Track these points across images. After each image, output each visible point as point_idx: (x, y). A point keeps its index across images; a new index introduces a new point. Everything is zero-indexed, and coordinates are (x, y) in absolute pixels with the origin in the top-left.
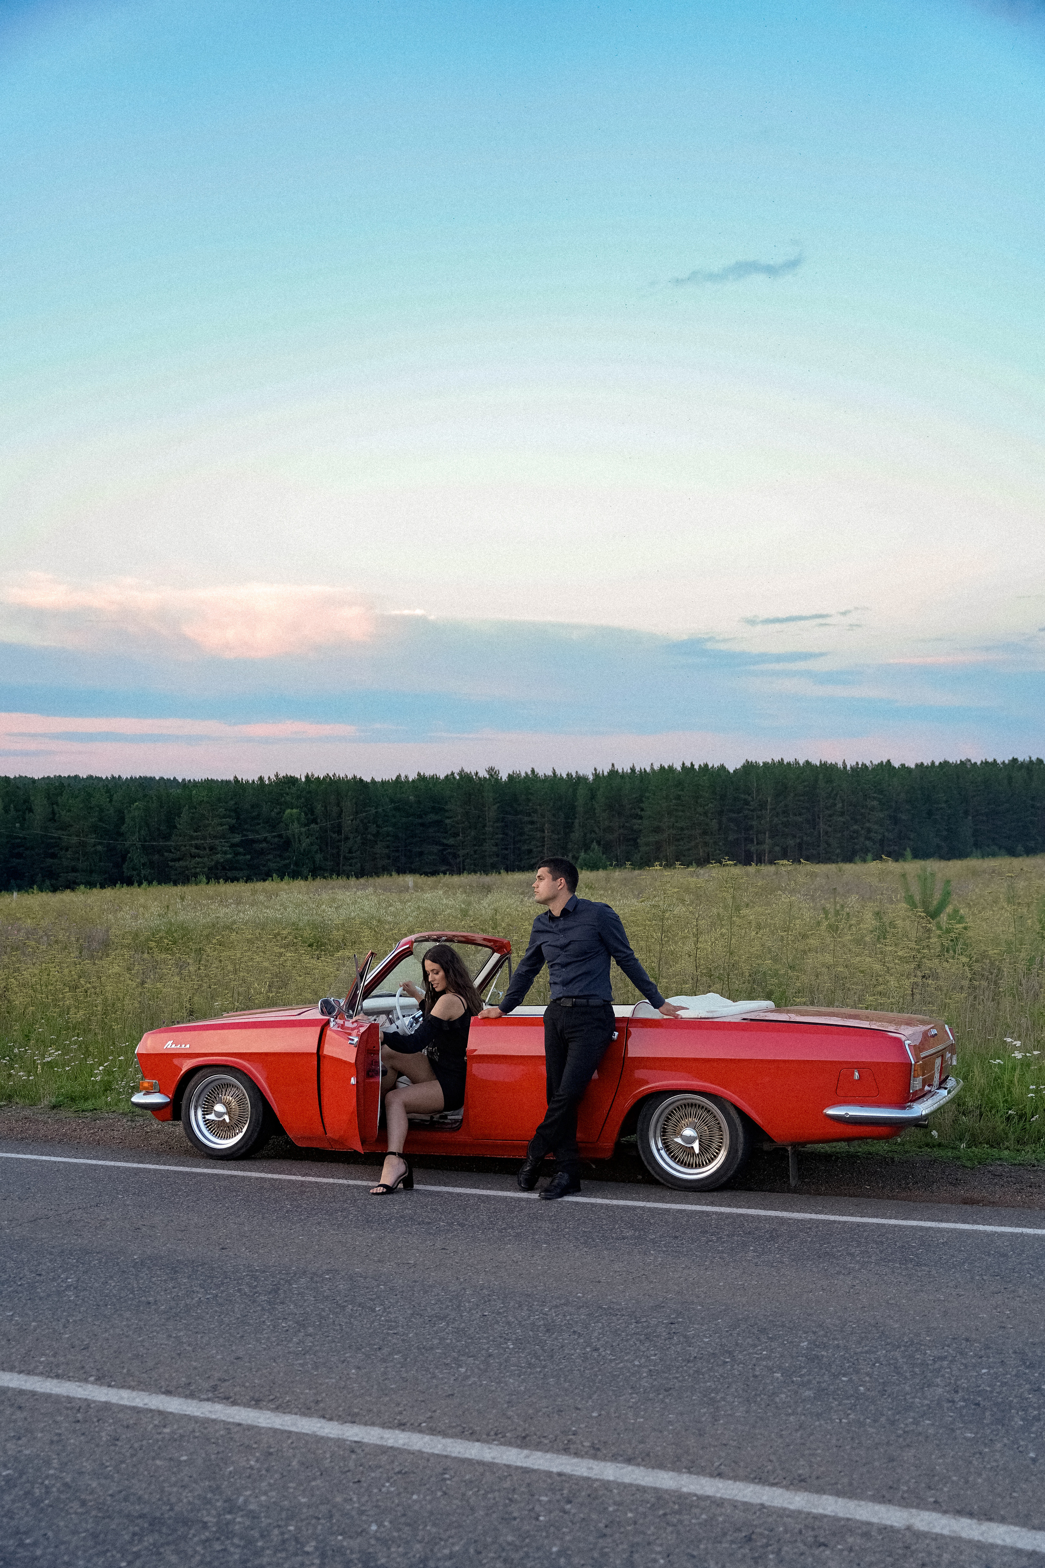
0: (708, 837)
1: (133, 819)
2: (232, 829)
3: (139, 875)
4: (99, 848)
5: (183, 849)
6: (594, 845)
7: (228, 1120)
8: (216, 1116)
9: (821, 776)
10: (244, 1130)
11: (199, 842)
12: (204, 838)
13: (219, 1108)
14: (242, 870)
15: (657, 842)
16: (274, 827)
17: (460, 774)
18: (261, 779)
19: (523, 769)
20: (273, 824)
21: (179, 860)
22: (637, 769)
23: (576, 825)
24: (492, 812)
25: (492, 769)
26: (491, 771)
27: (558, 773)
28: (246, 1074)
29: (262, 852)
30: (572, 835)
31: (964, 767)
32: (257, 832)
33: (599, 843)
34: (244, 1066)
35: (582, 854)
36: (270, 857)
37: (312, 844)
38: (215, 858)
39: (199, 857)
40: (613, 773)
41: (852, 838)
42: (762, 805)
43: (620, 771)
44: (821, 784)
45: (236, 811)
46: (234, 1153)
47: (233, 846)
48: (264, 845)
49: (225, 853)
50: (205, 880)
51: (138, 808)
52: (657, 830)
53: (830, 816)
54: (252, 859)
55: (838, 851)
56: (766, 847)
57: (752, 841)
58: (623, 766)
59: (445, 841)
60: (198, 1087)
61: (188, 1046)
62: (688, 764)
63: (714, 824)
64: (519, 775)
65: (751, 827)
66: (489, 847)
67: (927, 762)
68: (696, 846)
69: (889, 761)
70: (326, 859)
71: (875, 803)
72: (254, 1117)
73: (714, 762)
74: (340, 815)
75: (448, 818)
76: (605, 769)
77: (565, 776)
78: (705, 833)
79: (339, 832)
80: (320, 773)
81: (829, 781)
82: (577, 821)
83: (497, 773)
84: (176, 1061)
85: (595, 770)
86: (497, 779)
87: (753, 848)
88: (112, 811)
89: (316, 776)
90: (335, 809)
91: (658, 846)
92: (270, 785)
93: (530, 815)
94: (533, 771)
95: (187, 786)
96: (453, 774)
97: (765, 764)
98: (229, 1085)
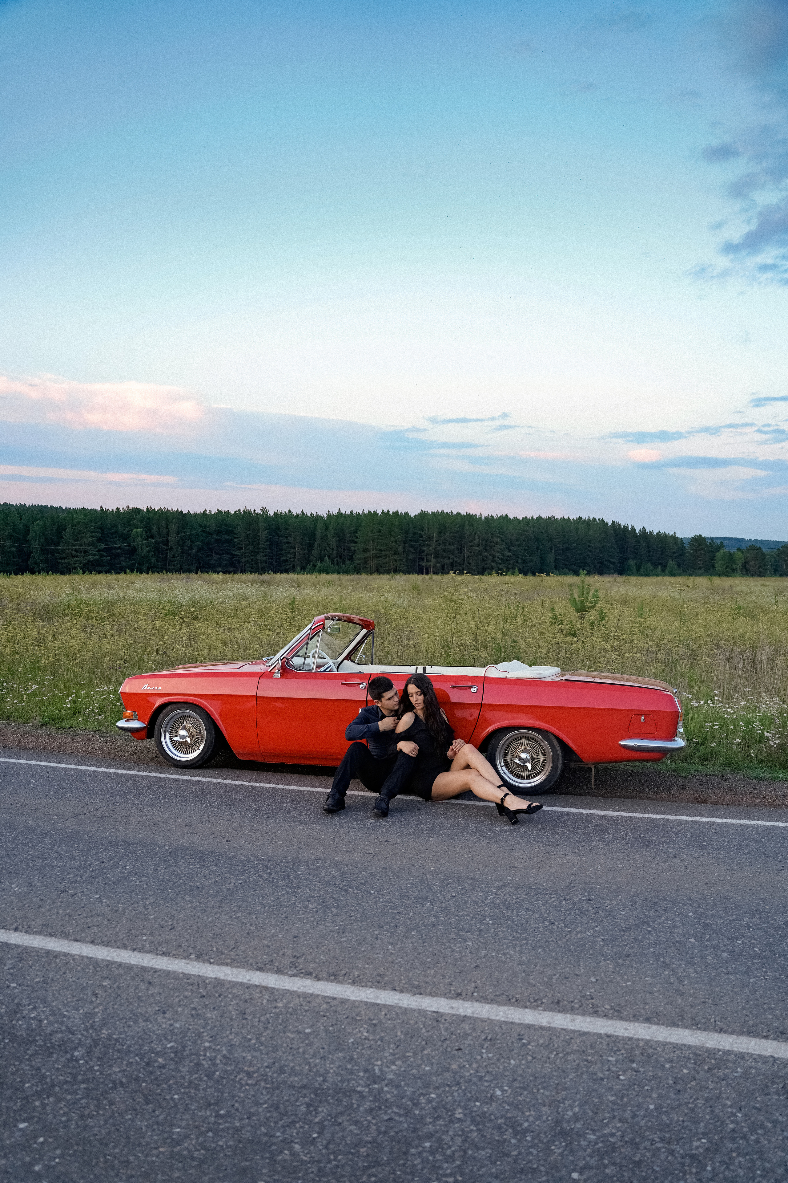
0: (396, 556)
1: (35, 532)
2: (99, 540)
3: (38, 567)
4: (13, 549)
5: (67, 551)
6: (327, 558)
7: (189, 741)
8: (181, 738)
9: (467, 522)
10: (201, 748)
11: (77, 547)
12: (81, 545)
13: (183, 732)
14: (104, 566)
15: (365, 558)
16: (126, 539)
17: (244, 511)
18: (118, 509)
19: (283, 509)
20: (125, 538)
21: (64, 558)
22: (354, 512)
23: (316, 545)
24: (263, 535)
25: (264, 508)
26: (263, 509)
27: (305, 513)
28: (203, 709)
29: (118, 555)
30: (313, 552)
31: (550, 521)
32: (115, 543)
33: (329, 557)
34: (203, 704)
35: (319, 564)
36: (123, 559)
37: (149, 551)
38: (87, 558)
39: (77, 557)
40: (339, 514)
41: (483, 560)
42: (430, 538)
43: (344, 513)
44: (467, 526)
45: (102, 529)
46: (194, 764)
47: (99, 551)
48: (119, 551)
49: (95, 555)
50: (81, 572)
51: (38, 525)
52: (366, 550)
53: (472, 546)
54: (111, 559)
55: (474, 568)
56: (432, 564)
57: (423, 559)
58: (346, 510)
59: (233, 553)
60: (167, 718)
61: (160, 688)
62: (386, 511)
63: (400, 549)
64: (281, 513)
65: (423, 551)
66: (260, 557)
67: (529, 516)
68: (389, 561)
69: (507, 515)
70: (158, 561)
71: (499, 540)
72: (208, 740)
73: (402, 511)
74: (167, 534)
75: (236, 538)
76: (335, 512)
77: (309, 515)
78: (395, 553)
79: (167, 545)
80: (155, 506)
81: (472, 525)
82: (316, 543)
83: (267, 511)
84: (150, 699)
85: (328, 511)
86: (267, 515)
87: (424, 564)
88: (21, 526)
89: (153, 508)
90: (165, 530)
91: (366, 560)
92: (124, 512)
93: (287, 537)
94: (289, 511)
95: (70, 512)
96: (239, 510)
97: (433, 513)
98: (189, 717)
